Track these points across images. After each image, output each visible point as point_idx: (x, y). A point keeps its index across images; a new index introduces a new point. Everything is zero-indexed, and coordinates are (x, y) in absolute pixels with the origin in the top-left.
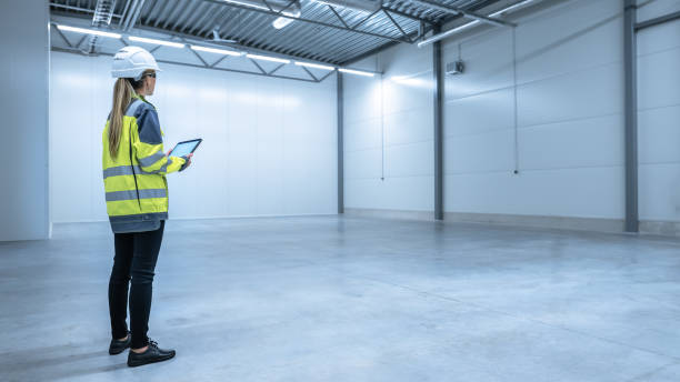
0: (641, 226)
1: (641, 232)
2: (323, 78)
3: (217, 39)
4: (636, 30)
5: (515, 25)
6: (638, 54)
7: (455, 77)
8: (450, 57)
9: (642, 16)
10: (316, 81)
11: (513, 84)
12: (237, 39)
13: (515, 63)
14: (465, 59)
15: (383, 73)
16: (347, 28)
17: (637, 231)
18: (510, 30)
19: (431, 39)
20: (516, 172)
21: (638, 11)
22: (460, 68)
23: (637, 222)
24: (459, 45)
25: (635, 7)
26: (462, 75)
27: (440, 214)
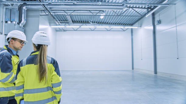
2: (126, 30)
3: (91, 23)
5: (175, 4)
8: (157, 19)
10: (124, 31)
11: (175, 25)
12: (96, 22)
13: (176, 18)
14: (161, 19)
15: (141, 26)
18: (174, 6)
19: (149, 14)
22: (159, 22)
24: (159, 15)
26: (160, 24)
27: (156, 72)
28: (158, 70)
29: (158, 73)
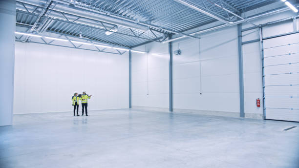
0: (245, 115)
1: (246, 117)
2: (123, 53)
3: (81, 37)
4: (242, 44)
5: (200, 38)
6: (243, 52)
7: (177, 56)
8: (175, 48)
9: (244, 40)
10: (121, 54)
11: (199, 60)
13: (200, 52)
14: (181, 49)
15: (148, 52)
16: (136, 36)
17: (244, 117)
18: (198, 40)
19: (168, 41)
20: (201, 94)
21: (243, 37)
22: (179, 52)
23: (244, 114)
24: (179, 44)
25: (242, 36)
26: (179, 55)
27: (171, 109)
28: (174, 107)
29: (173, 110)
